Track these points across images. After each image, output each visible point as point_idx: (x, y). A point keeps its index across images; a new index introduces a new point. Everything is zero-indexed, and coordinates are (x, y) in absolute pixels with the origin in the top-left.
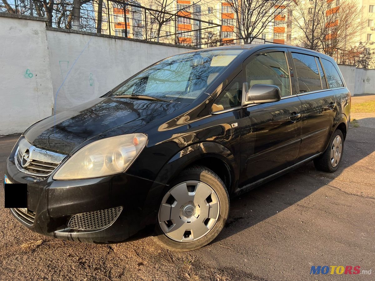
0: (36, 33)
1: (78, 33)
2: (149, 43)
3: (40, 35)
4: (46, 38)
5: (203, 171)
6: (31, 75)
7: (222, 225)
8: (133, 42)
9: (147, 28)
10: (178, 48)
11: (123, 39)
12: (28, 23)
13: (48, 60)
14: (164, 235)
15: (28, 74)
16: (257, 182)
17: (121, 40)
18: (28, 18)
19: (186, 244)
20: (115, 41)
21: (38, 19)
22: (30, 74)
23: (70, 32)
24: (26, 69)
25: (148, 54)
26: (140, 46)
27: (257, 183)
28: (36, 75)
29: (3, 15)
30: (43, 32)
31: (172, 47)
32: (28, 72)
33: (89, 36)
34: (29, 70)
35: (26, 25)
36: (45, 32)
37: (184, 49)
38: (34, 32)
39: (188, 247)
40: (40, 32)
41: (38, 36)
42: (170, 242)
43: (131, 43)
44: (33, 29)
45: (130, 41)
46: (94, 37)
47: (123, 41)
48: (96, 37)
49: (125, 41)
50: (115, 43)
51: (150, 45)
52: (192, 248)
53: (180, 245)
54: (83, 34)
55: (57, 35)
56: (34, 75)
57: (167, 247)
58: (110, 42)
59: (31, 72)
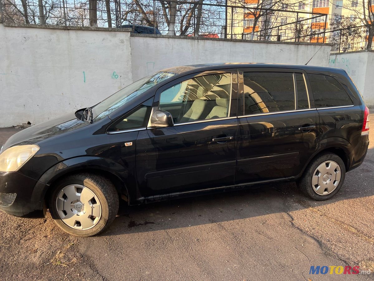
0: (122, 42)
1: (164, 37)
2: (233, 41)
3: (125, 43)
4: (129, 46)
5: (87, 179)
6: (116, 77)
7: (103, 223)
8: (216, 41)
9: (233, 26)
10: (267, 44)
11: (205, 40)
12: (116, 34)
13: (131, 63)
14: (60, 220)
15: (114, 76)
16: (170, 194)
17: (203, 40)
18: (116, 30)
19: (77, 230)
20: (198, 41)
21: (124, 30)
22: (116, 75)
23: (157, 37)
24: (113, 72)
25: (231, 52)
26: (223, 45)
27: (169, 196)
28: (121, 76)
29: (98, 30)
30: (128, 41)
31: (259, 43)
32: (115, 74)
33: (173, 39)
34: (115, 72)
35: (115, 36)
36: (129, 40)
37: (274, 44)
38: (121, 41)
39: (77, 233)
40: (125, 41)
41: (123, 44)
42: (65, 226)
43: (213, 42)
44: (120, 39)
45: (213, 40)
46: (178, 39)
47: (206, 41)
48: (180, 40)
49: (208, 41)
50: (198, 44)
51: (234, 43)
52: (81, 235)
53: (72, 230)
54: (168, 38)
55: (146, 40)
56: (119, 77)
57: (63, 229)
58: (193, 43)
59: (117, 74)
